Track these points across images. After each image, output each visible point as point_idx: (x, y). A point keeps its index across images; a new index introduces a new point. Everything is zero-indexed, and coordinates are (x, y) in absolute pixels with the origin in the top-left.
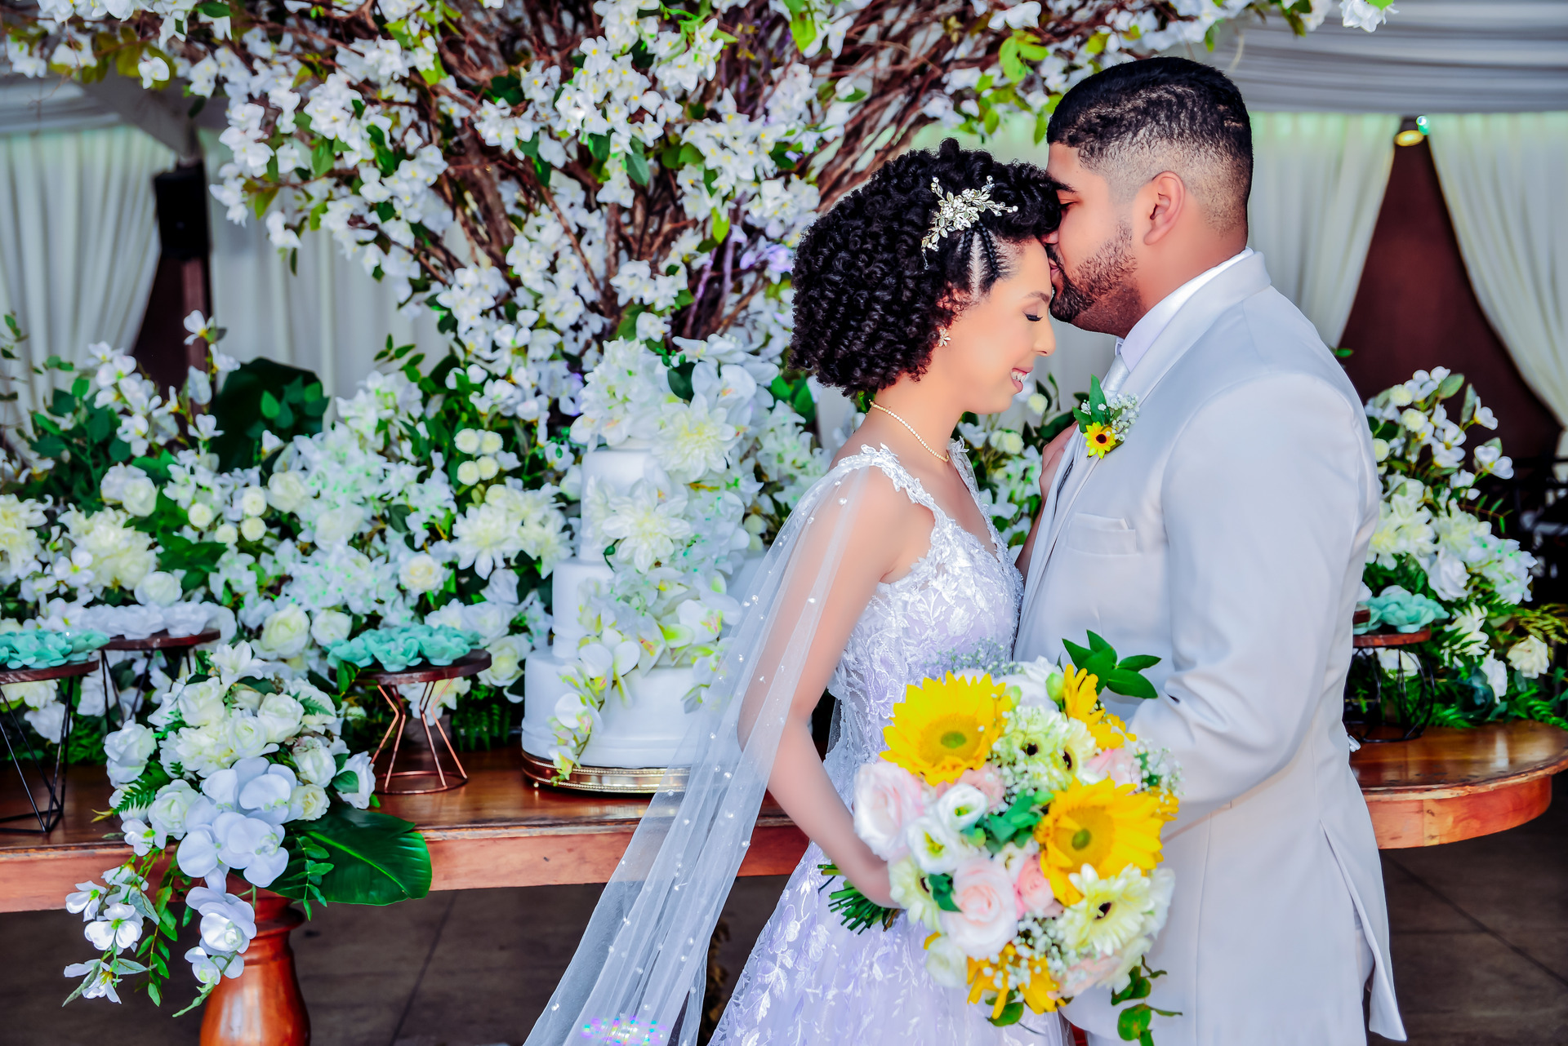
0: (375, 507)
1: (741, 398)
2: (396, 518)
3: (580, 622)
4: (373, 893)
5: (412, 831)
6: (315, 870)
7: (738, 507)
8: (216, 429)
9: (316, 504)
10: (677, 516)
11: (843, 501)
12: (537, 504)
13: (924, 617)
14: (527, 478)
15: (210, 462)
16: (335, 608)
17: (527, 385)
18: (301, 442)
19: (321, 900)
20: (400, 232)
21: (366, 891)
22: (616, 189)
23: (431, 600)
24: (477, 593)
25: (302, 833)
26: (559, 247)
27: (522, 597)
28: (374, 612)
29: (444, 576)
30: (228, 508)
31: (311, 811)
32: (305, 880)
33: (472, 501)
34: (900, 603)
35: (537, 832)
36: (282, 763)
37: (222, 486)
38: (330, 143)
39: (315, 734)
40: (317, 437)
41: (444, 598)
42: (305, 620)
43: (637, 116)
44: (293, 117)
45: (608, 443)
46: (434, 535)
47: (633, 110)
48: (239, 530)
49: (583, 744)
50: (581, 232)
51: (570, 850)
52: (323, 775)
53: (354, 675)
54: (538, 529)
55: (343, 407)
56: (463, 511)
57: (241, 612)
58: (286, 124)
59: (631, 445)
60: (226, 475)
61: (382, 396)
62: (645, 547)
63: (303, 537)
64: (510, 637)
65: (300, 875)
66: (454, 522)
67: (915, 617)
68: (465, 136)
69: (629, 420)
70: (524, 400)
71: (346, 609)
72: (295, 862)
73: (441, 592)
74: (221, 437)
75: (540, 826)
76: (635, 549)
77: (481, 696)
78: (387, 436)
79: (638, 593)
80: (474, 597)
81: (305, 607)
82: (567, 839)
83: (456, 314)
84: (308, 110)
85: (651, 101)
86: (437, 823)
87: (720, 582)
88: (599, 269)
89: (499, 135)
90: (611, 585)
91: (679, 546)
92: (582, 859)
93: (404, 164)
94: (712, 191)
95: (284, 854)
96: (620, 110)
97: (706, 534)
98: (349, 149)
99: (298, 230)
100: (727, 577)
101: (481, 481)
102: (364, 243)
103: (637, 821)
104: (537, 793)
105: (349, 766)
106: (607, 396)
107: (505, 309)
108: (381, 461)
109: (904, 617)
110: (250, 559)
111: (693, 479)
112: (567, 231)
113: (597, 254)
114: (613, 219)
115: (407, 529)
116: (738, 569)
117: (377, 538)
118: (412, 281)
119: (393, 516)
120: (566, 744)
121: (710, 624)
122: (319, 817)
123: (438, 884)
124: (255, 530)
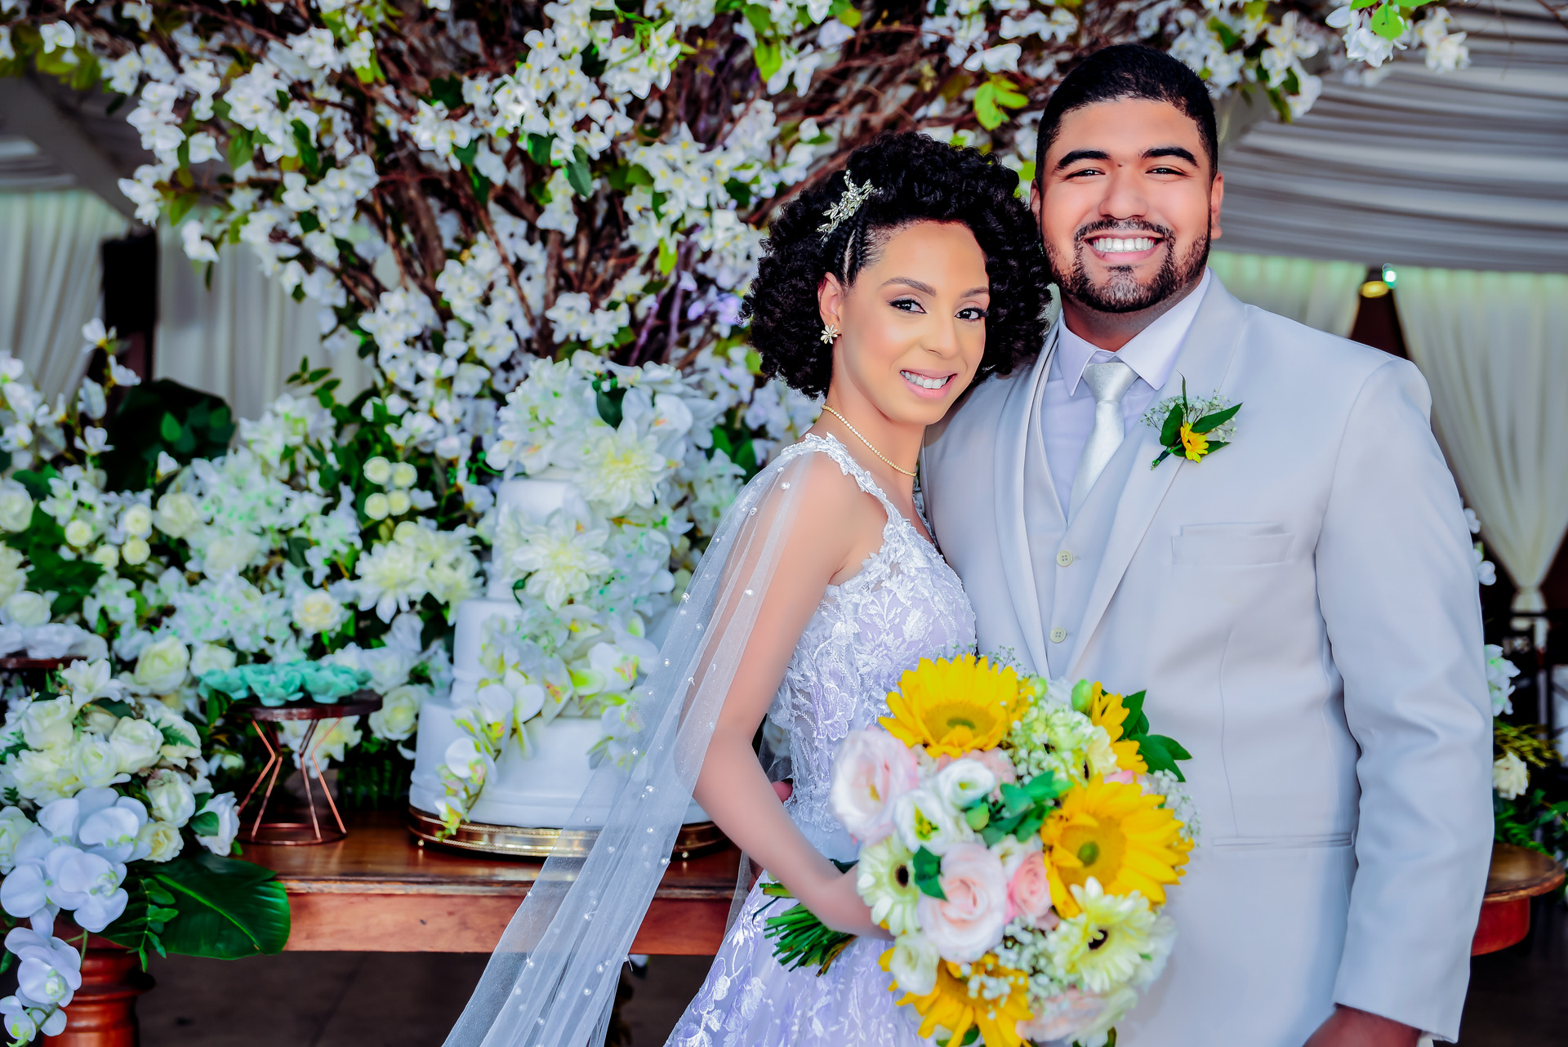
0: (274, 540)
1: (675, 431)
2: (295, 552)
3: (481, 662)
4: (220, 946)
5: (274, 879)
6: (156, 916)
7: (663, 546)
8: (107, 443)
9: (207, 530)
10: (596, 549)
11: (785, 486)
12: (449, 546)
13: (877, 620)
14: (442, 520)
15: (97, 478)
16: (218, 643)
17: (449, 420)
18: (200, 465)
19: (161, 950)
20: (323, 247)
21: (213, 943)
22: (559, 215)
23: (326, 641)
24: (378, 638)
25: (148, 875)
26: (494, 277)
27: (425, 645)
28: (263, 650)
29: (342, 616)
30: (111, 529)
31: (161, 851)
32: (144, 926)
33: (378, 537)
34: (850, 606)
35: (413, 889)
36: (133, 797)
37: (107, 504)
38: (249, 135)
39: (176, 767)
40: (217, 461)
41: (341, 641)
42: (185, 654)
43: (583, 124)
44: (210, 103)
45: (528, 471)
46: (335, 573)
47: (580, 117)
48: (120, 552)
49: (474, 798)
50: (519, 266)
51: (451, 914)
52: (179, 813)
53: (226, 706)
54: (448, 572)
55: (246, 429)
56: (368, 548)
57: (116, 643)
58: (203, 110)
59: (553, 473)
60: (113, 495)
61: (292, 422)
62: (558, 581)
63: (191, 566)
64: (409, 687)
65: (139, 921)
66: (357, 559)
67: (866, 620)
68: (402, 154)
69: (551, 445)
70: (445, 435)
71: (230, 645)
72: (136, 905)
73: (338, 634)
74: (110, 452)
75: (418, 883)
76: (547, 583)
77: (373, 749)
78: (293, 464)
79: (546, 632)
80: (374, 642)
81: (188, 641)
82: (447, 901)
83: (379, 340)
84: (227, 97)
85: (600, 110)
86: (304, 874)
87: (638, 625)
88: (536, 303)
89: (433, 139)
90: (518, 622)
91: (595, 583)
92: (464, 925)
93: (332, 173)
94: (659, 216)
95: (123, 896)
96: (564, 114)
97: (626, 570)
98: (268, 141)
99: (216, 243)
100: (647, 621)
101: (390, 516)
102: (285, 260)
103: (530, 883)
104: (421, 852)
105: (209, 807)
106: (528, 417)
107: (432, 342)
108: (286, 491)
109: (855, 620)
110: (129, 585)
111: (616, 511)
112: (504, 260)
113: (535, 289)
114: (555, 253)
115: (306, 564)
116: (661, 615)
117: (273, 573)
118: (337, 310)
119: (292, 548)
120: (456, 794)
121: (623, 671)
122: (169, 859)
123: (298, 942)
124: (137, 553)
